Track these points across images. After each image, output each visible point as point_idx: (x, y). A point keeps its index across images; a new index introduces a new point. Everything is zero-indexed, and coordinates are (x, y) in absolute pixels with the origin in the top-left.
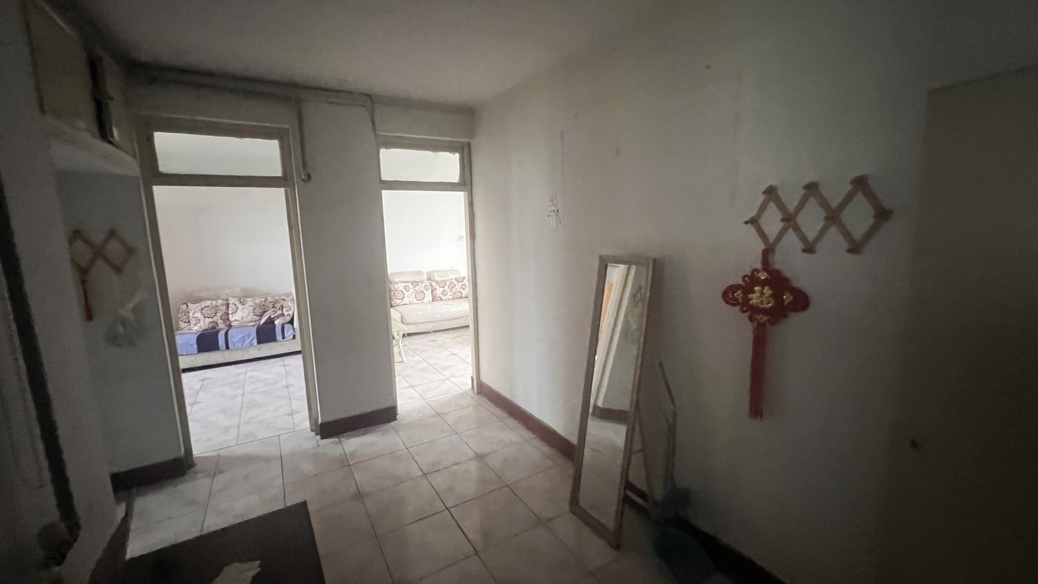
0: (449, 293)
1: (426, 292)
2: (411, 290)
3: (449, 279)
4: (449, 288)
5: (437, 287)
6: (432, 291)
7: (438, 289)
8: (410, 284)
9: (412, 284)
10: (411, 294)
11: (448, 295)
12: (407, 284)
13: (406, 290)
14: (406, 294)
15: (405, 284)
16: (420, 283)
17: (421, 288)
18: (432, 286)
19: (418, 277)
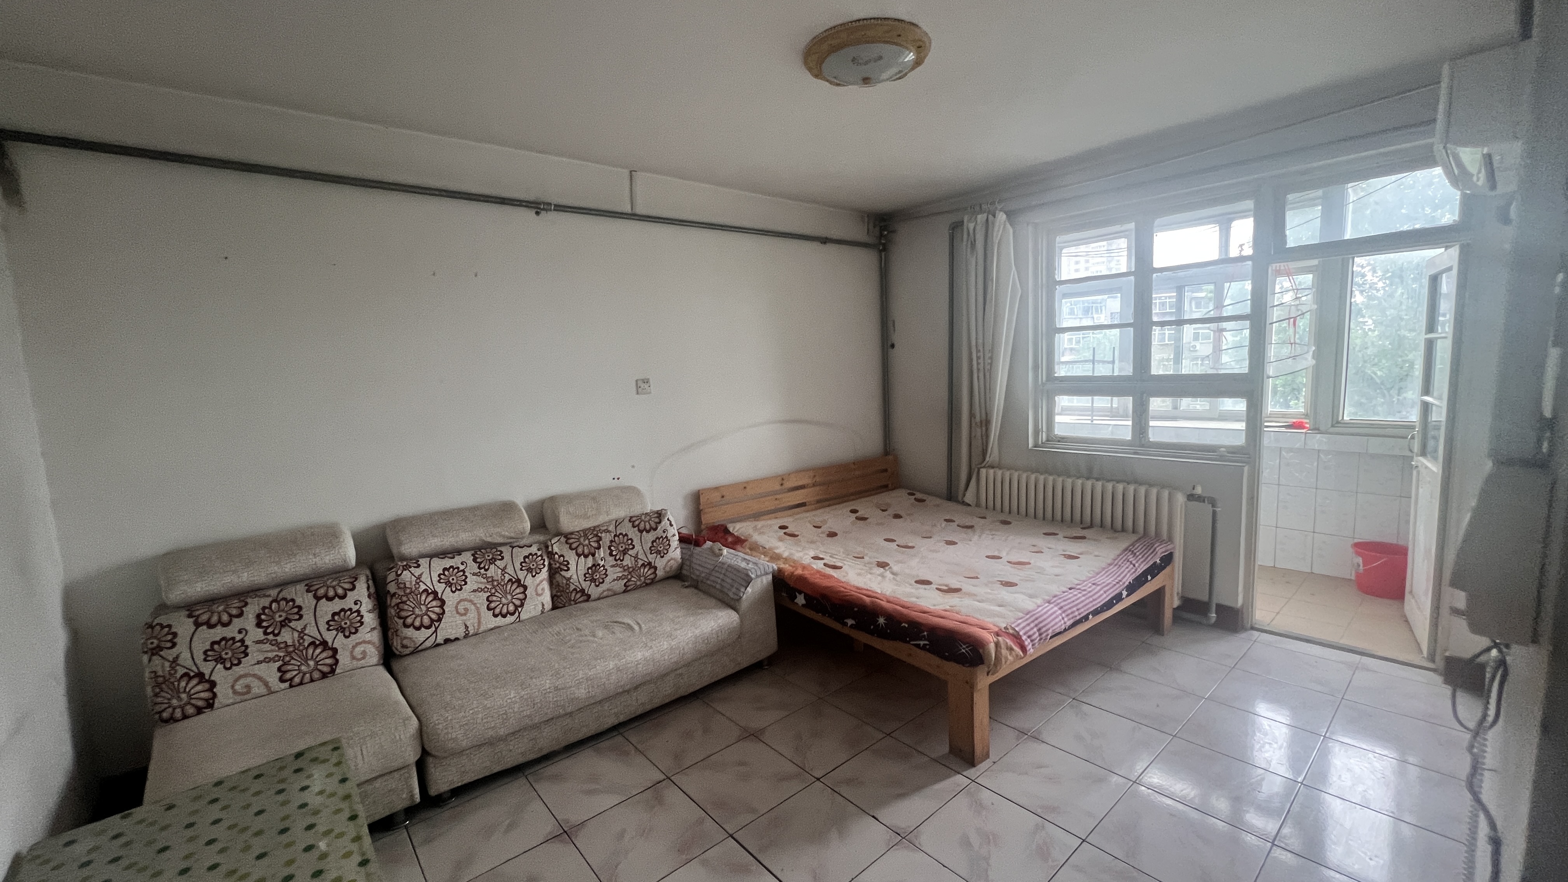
0: (614, 573)
1: (529, 581)
2: (473, 582)
3: (610, 521)
4: (611, 554)
5: (571, 557)
6: (553, 573)
7: (572, 566)
8: (467, 557)
9: (475, 560)
10: (472, 596)
11: (607, 580)
12: (456, 562)
13: (449, 584)
14: (450, 598)
15: (448, 563)
16: (506, 551)
17: (510, 570)
18: (551, 555)
19: (499, 530)
